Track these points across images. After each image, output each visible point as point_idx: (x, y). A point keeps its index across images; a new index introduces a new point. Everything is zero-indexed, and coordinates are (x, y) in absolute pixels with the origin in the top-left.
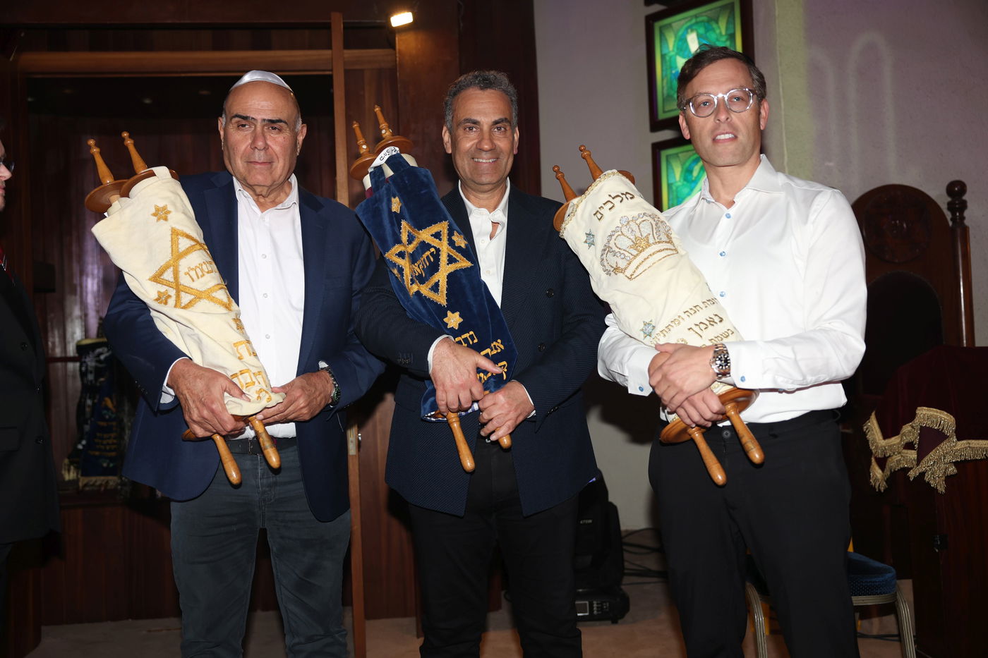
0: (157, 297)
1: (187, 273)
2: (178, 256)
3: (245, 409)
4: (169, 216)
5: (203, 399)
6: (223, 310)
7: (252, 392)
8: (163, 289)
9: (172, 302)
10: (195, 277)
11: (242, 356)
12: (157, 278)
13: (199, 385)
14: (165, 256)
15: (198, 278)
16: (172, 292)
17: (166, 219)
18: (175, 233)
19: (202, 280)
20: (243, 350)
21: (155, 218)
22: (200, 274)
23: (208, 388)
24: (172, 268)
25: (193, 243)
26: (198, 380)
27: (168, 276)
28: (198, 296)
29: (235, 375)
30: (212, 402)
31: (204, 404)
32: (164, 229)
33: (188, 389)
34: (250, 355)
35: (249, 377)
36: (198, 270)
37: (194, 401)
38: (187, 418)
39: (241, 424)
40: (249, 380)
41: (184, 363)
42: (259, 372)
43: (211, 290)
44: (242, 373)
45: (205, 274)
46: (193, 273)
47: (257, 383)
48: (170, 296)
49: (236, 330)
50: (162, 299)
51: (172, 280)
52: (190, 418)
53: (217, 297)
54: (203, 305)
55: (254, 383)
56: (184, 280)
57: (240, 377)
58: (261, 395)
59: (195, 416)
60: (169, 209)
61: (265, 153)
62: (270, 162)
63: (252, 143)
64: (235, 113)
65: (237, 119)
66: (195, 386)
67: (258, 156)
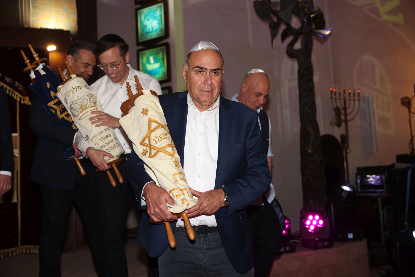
0: (142, 152)
1: (154, 140)
2: (151, 131)
3: (177, 209)
4: (148, 113)
5: (156, 203)
6: (169, 157)
7: (178, 201)
8: (145, 148)
9: (148, 154)
10: (157, 141)
11: (177, 180)
12: (142, 143)
13: (155, 196)
14: (145, 132)
15: (159, 142)
16: (148, 149)
17: (146, 114)
18: (150, 121)
19: (161, 142)
20: (178, 177)
21: (142, 114)
22: (160, 139)
23: (159, 197)
24: (148, 137)
25: (158, 125)
26: (155, 193)
27: (146, 141)
28: (159, 151)
29: (171, 191)
30: (160, 204)
31: (157, 205)
32: (146, 119)
33: (150, 197)
34: (181, 179)
35: (178, 192)
36: (159, 138)
37: (152, 204)
38: (149, 212)
40: (178, 194)
41: (150, 184)
42: (185, 188)
43: (165, 147)
44: (174, 189)
45: (162, 139)
46: (157, 139)
47: (182, 195)
48: (147, 151)
49: (175, 167)
50: (144, 153)
51: (148, 143)
52: (150, 212)
53: (167, 151)
54: (161, 155)
55: (180, 194)
56: (153, 143)
57: (173, 192)
58: (184, 202)
59: (152, 212)
60: (148, 109)
61: (211, 86)
62: (212, 91)
63: (204, 82)
64: (196, 66)
65: (197, 69)
66: (153, 196)
67: (207, 88)
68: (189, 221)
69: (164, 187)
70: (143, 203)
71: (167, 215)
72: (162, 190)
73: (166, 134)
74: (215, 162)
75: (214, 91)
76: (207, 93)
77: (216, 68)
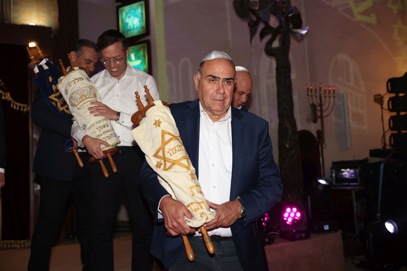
0: (156, 164)
1: (168, 152)
2: (164, 143)
3: (195, 223)
4: (161, 124)
5: (174, 217)
6: (185, 170)
7: (197, 214)
8: (159, 160)
9: (162, 166)
10: (172, 153)
11: (194, 193)
12: (156, 155)
13: (173, 210)
14: (158, 144)
15: (174, 154)
16: (163, 162)
17: (159, 126)
18: (163, 133)
19: (175, 155)
20: (195, 190)
21: (155, 126)
22: (174, 152)
23: (177, 211)
24: (162, 150)
25: (171, 137)
26: (172, 207)
27: (160, 154)
28: (174, 163)
29: (189, 205)
30: (179, 219)
31: (175, 219)
32: (159, 130)
33: (168, 211)
34: (198, 193)
35: (196, 206)
36: (174, 150)
37: (170, 218)
38: (166, 226)
39: (194, 230)
40: (196, 208)
41: (167, 198)
42: (202, 202)
43: (180, 159)
44: (192, 203)
45: (177, 151)
46: (171, 152)
47: (200, 208)
48: (161, 164)
49: (191, 180)
50: (159, 165)
51: (162, 156)
52: (168, 226)
53: (183, 163)
54: (176, 167)
55: (199, 209)
56: (167, 155)
57: (191, 206)
58: (202, 215)
59: (170, 226)
60: (161, 121)
61: (223, 95)
62: (224, 100)
63: (217, 90)
64: (209, 74)
65: (210, 77)
66: (171, 210)
67: (218, 97)
68: (207, 234)
69: (182, 201)
70: (160, 216)
71: (185, 229)
72: (179, 204)
73: (180, 146)
74: (229, 173)
75: (225, 100)
76: (218, 102)
77: (229, 78)
